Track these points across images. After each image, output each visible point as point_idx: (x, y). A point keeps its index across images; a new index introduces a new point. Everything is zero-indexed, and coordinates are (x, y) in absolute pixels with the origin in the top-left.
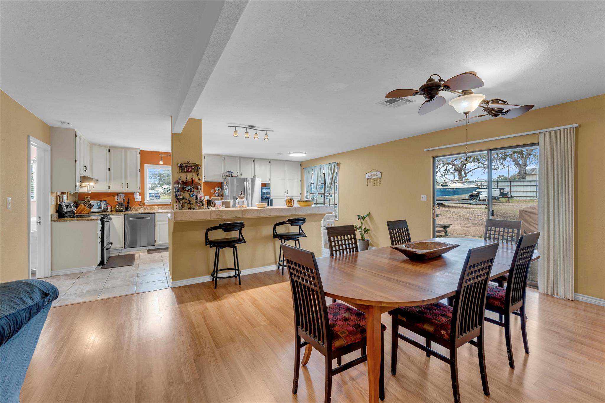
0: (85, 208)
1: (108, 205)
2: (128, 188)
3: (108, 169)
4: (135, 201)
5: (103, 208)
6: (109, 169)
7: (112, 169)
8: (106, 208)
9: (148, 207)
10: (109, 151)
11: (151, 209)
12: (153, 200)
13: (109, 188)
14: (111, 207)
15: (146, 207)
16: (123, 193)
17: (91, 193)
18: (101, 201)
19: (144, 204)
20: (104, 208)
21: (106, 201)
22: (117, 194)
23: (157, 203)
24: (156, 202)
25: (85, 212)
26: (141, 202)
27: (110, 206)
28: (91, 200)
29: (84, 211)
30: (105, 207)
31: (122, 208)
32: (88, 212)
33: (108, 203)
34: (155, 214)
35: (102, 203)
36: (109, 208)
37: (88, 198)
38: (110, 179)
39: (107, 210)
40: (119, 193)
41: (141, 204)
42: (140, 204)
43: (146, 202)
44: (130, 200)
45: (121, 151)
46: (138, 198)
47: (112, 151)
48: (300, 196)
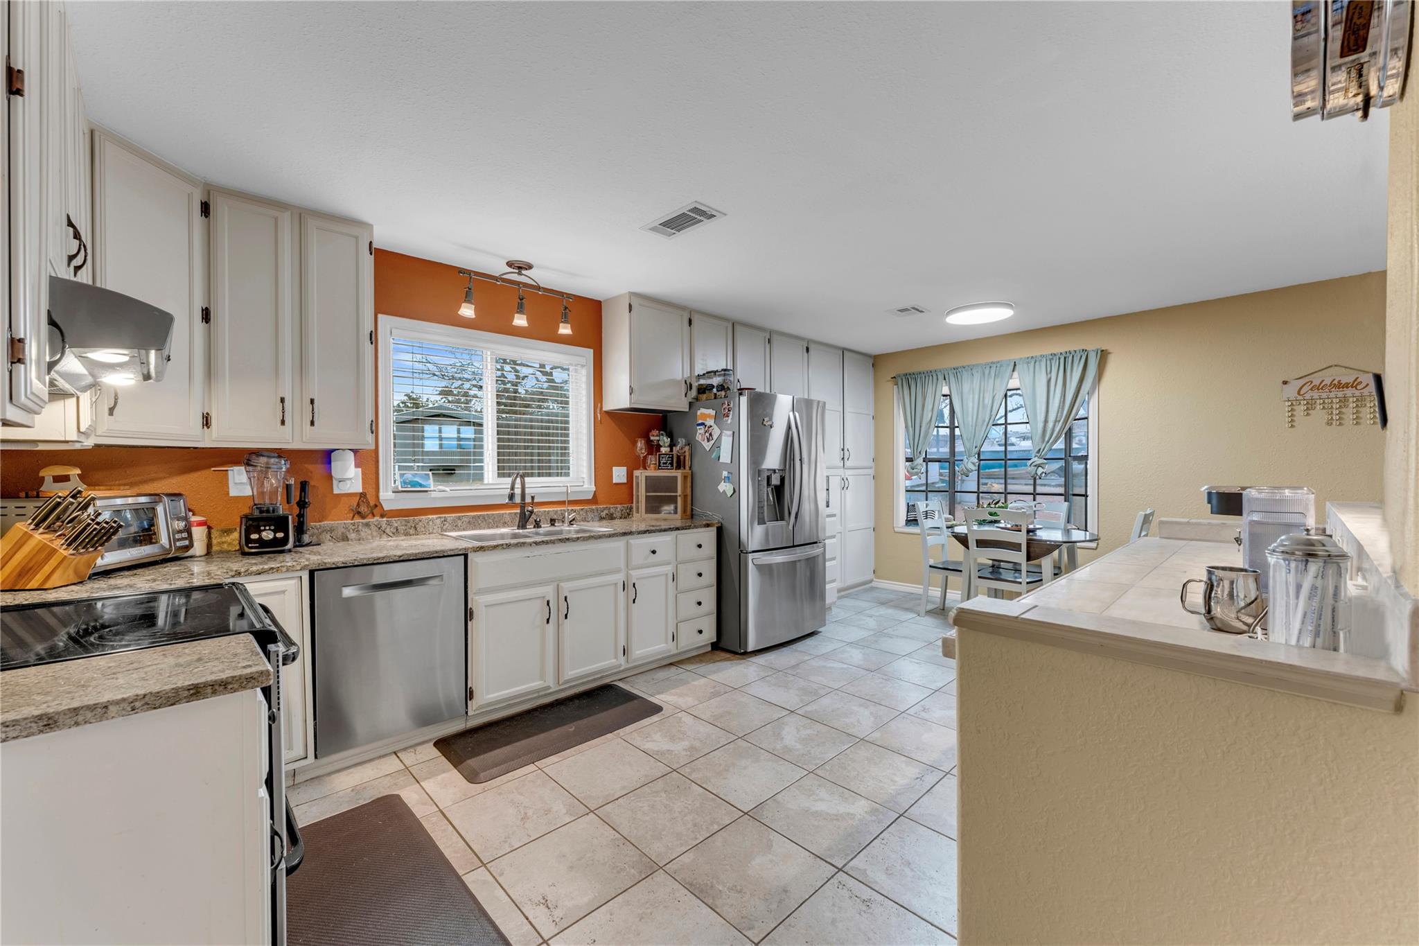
0: (54, 551)
1: (194, 519)
2: (312, 423)
3: (198, 315)
4: (336, 491)
5: (164, 540)
6: (206, 315)
7: (222, 315)
8: (185, 535)
9: (396, 522)
10: (205, 209)
11: (412, 531)
12: (421, 485)
13: (207, 421)
14: (210, 528)
15: (389, 524)
16: (280, 453)
17: (97, 446)
18: (156, 497)
19: (378, 505)
20: (176, 540)
21: (179, 495)
22: (245, 457)
23: (434, 498)
24: (433, 495)
25: (55, 576)
26: (362, 495)
27: (200, 524)
28: (93, 494)
29: (47, 569)
30: (180, 532)
31: (280, 535)
32: (76, 572)
33: (190, 510)
34: (466, 556)
35: (160, 509)
36: (199, 533)
37: (66, 478)
38: (210, 372)
39: (191, 546)
40: (258, 453)
41: (363, 509)
42: (358, 505)
43: (387, 498)
44: (309, 490)
45: (276, 219)
46: (348, 477)
47: (221, 208)
48: (871, 468)
